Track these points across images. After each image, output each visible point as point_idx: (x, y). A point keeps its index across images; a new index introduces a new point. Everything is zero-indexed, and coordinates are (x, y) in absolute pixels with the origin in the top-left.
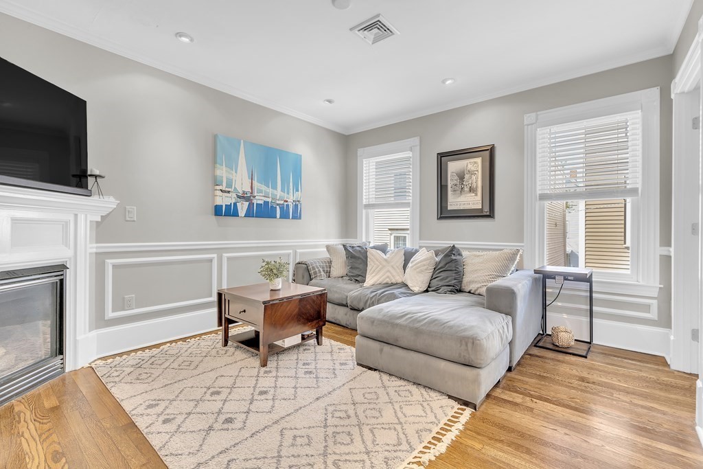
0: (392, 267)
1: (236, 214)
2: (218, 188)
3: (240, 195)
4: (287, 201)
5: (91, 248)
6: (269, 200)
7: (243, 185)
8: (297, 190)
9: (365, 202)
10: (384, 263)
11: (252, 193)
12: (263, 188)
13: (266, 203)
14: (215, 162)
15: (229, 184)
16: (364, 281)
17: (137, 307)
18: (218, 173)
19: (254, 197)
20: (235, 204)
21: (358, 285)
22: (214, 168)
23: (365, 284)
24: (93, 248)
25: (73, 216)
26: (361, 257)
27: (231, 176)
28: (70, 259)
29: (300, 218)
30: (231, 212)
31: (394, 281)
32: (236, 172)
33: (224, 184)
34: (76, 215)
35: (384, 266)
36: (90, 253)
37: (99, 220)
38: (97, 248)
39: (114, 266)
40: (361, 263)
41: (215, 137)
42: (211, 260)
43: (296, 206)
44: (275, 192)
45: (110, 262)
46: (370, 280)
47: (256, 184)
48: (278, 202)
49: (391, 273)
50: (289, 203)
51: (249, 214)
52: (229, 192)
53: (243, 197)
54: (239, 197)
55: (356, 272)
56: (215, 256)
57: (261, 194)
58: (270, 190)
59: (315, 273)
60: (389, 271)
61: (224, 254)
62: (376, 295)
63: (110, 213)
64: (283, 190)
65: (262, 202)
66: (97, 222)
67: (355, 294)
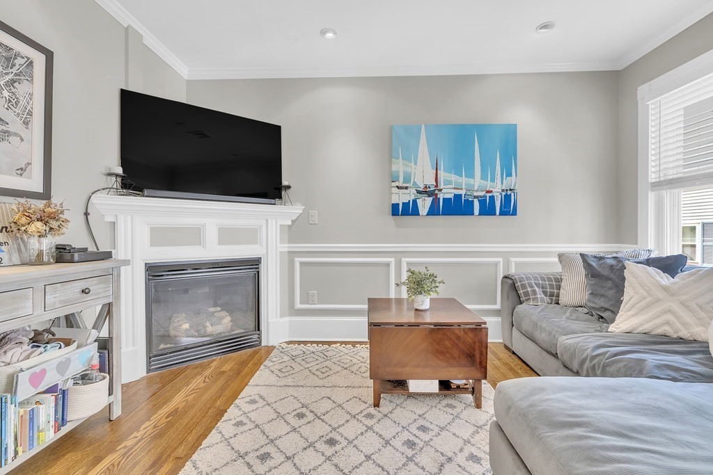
0: (683, 303)
1: (415, 212)
2: (394, 184)
3: (421, 189)
4: (491, 192)
5: (281, 247)
6: (463, 192)
7: (424, 177)
8: (509, 175)
9: (653, 178)
10: (660, 295)
11: (436, 186)
12: (453, 178)
13: (458, 197)
14: (391, 157)
15: (407, 179)
16: (613, 321)
17: (319, 303)
18: (394, 168)
19: (440, 190)
20: (415, 202)
21: (597, 325)
22: (390, 163)
23: (612, 328)
24: (285, 247)
25: (265, 221)
26: (612, 276)
27: (409, 170)
28: (264, 255)
29: (514, 213)
30: (409, 210)
31: (684, 334)
32: (416, 164)
33: (401, 179)
34: (267, 220)
35: (658, 300)
36: (280, 252)
37: (290, 224)
38: (288, 247)
39: (301, 264)
40: (610, 289)
41: (391, 129)
42: (388, 265)
43: (508, 198)
44: (471, 181)
45: (298, 260)
46: (624, 322)
47: (442, 174)
48: (475, 194)
49: (678, 317)
50: (495, 194)
51: (433, 211)
52: (406, 188)
53: (426, 192)
54: (419, 192)
55: (600, 303)
56: (392, 260)
57: (451, 186)
58: (464, 180)
59: (526, 294)
60: (670, 311)
61: (403, 259)
62: (605, 353)
63: (298, 217)
64: (484, 177)
65: (451, 196)
66: (289, 226)
67: (569, 341)
